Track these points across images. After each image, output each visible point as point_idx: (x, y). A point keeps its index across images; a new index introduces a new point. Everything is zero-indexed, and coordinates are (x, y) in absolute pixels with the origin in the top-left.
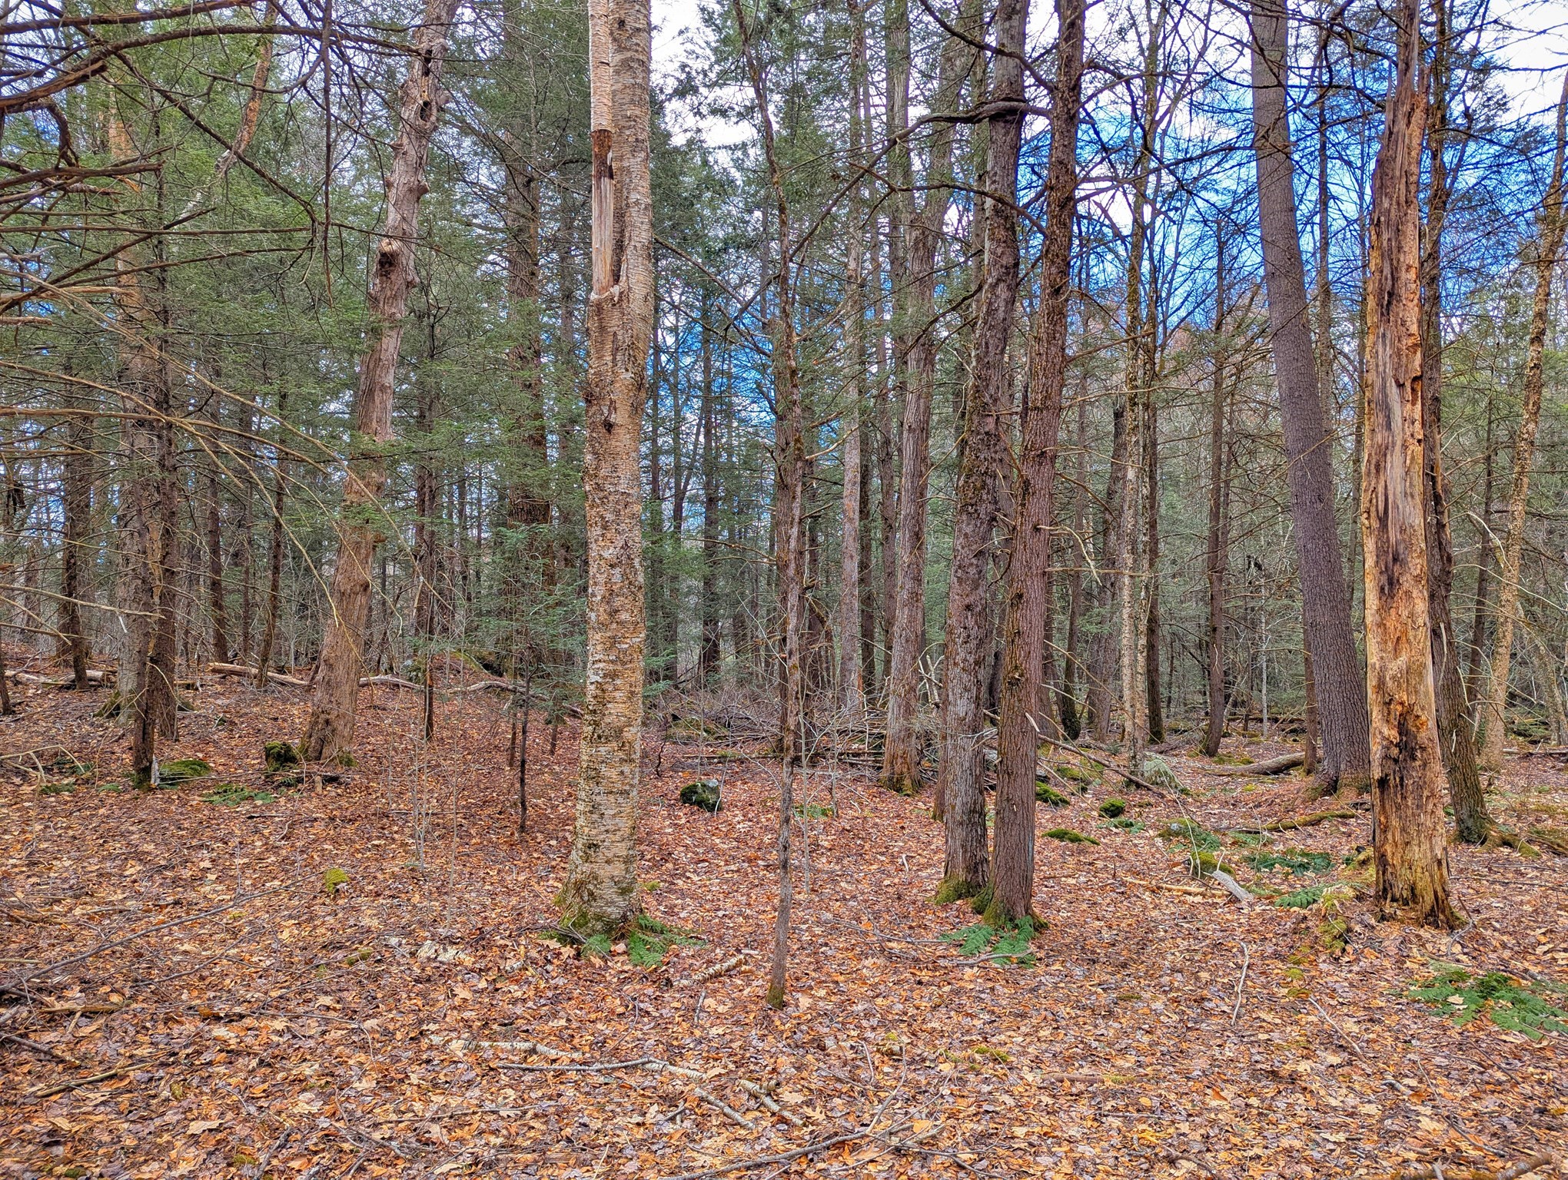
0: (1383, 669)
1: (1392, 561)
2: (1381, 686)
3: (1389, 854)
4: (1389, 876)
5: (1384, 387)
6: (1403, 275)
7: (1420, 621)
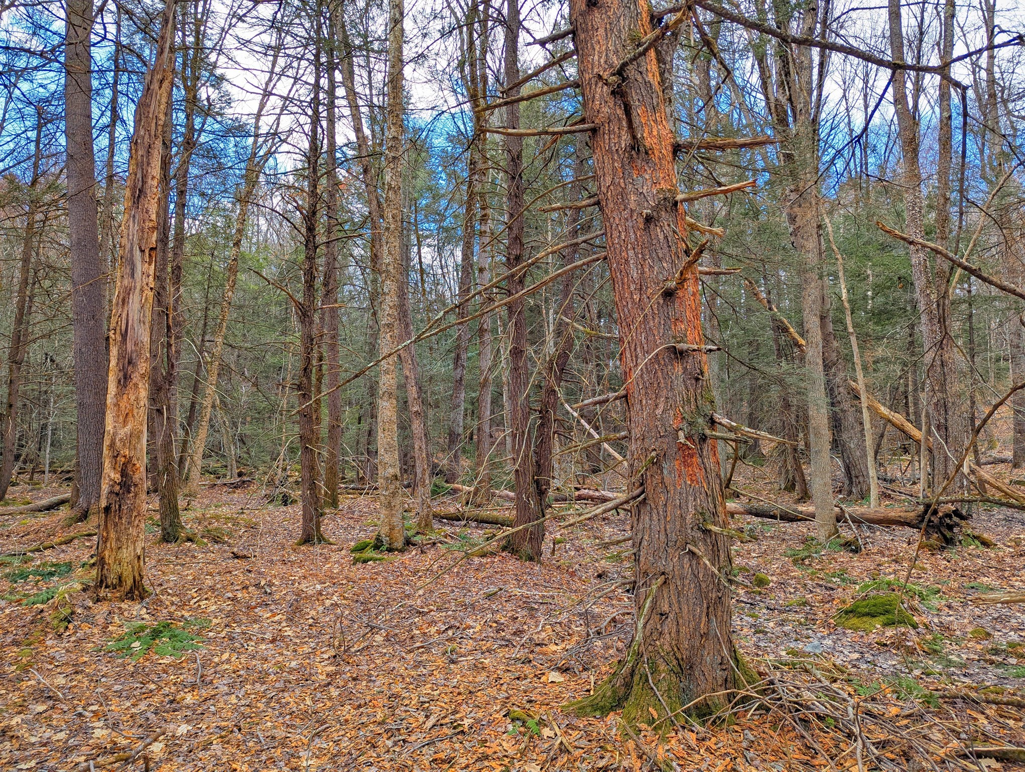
0: (115, 434)
1: (128, 363)
2: (112, 445)
3: (107, 556)
4: (105, 571)
5: (131, 250)
6: (149, 181)
7: (142, 403)
